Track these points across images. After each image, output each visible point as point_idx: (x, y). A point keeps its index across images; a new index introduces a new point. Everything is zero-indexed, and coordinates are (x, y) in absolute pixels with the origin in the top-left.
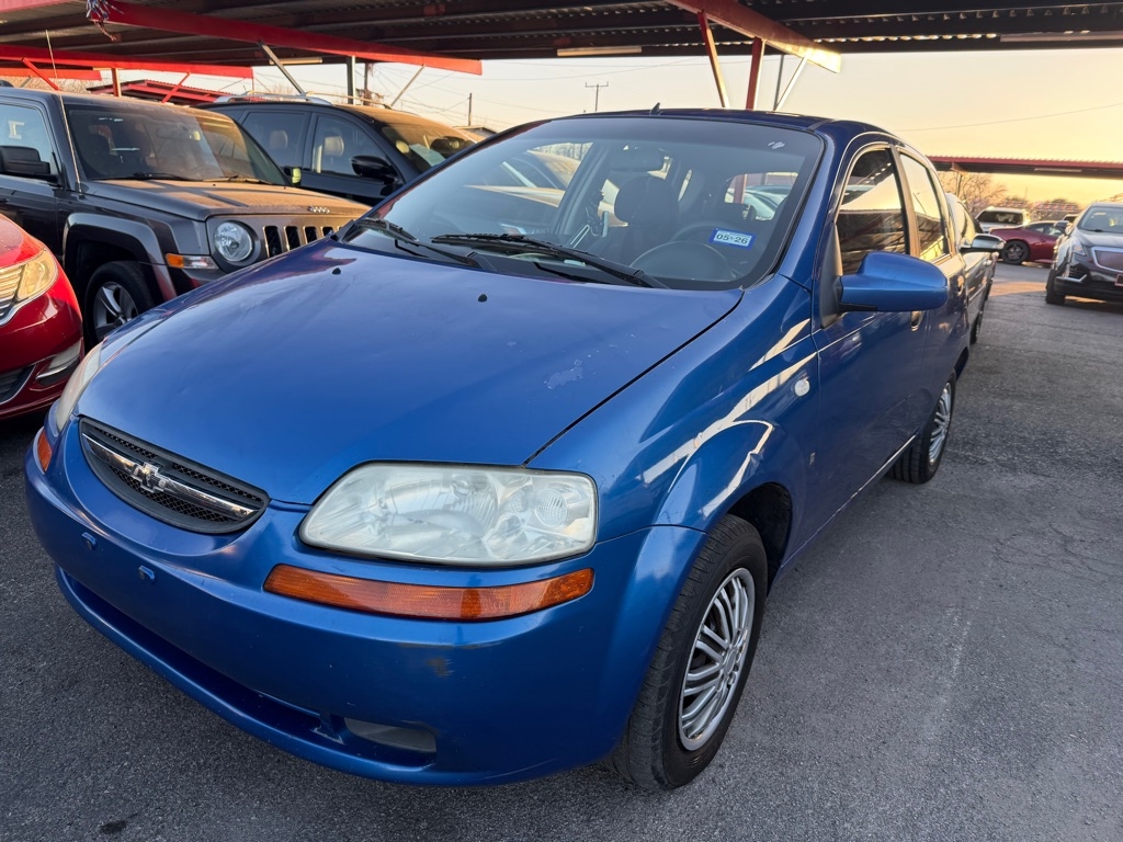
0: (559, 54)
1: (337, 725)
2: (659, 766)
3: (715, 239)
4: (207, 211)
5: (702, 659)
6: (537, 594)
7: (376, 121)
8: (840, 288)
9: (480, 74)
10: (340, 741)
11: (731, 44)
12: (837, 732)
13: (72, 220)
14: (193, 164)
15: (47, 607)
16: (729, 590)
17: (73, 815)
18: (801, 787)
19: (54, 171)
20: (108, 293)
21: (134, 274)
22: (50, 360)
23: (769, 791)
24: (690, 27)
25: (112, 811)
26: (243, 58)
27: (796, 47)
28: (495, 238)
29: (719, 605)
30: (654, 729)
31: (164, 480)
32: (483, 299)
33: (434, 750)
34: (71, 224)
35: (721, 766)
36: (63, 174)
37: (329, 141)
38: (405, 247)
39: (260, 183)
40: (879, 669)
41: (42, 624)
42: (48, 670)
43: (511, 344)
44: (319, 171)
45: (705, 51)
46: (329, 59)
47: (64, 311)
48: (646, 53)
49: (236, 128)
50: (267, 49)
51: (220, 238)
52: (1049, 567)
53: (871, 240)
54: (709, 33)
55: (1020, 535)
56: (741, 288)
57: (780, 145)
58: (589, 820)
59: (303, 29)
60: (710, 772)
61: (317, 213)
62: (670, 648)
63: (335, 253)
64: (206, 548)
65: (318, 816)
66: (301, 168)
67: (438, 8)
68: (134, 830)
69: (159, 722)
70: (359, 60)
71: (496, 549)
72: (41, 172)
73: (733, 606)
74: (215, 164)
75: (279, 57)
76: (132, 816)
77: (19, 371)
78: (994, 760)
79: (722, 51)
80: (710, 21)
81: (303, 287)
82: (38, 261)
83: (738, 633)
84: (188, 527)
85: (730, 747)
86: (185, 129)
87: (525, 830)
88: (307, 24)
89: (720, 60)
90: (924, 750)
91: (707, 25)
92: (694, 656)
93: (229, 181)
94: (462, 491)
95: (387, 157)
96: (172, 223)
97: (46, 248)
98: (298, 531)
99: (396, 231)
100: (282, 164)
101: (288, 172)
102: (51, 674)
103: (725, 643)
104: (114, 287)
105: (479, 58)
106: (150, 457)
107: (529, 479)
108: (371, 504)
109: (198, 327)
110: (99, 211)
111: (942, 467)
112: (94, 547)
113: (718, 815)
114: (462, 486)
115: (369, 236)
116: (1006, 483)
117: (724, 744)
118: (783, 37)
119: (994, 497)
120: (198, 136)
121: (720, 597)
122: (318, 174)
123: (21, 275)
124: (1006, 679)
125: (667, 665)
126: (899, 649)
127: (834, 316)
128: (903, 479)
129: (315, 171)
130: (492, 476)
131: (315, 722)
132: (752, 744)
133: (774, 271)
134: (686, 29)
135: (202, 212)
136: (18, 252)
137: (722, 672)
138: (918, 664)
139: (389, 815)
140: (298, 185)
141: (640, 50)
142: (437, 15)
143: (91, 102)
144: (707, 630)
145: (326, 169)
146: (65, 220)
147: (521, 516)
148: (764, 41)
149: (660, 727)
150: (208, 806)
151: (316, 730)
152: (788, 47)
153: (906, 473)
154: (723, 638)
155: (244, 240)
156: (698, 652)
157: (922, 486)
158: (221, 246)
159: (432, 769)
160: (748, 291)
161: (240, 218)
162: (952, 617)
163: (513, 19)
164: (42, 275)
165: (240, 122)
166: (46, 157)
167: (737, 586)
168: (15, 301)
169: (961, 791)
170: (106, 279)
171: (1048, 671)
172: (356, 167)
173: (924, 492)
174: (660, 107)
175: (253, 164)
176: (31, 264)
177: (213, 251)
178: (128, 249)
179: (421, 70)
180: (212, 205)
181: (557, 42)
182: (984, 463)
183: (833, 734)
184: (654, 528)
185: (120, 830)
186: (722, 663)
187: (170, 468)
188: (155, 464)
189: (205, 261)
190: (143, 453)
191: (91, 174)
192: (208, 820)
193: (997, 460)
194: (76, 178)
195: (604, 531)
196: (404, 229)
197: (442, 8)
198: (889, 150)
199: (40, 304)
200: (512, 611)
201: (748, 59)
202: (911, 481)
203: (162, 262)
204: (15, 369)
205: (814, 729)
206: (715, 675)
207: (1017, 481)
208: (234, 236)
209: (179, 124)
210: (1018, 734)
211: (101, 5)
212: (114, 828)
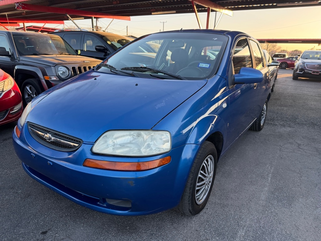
0: (152, 14)
1: (104, 201)
2: (191, 208)
3: (199, 66)
4: (55, 63)
5: (201, 180)
6: (156, 163)
7: (101, 35)
8: (234, 78)
9: (130, 20)
10: (105, 205)
11: (201, 9)
12: (238, 198)
13: (16, 67)
14: (49, 50)
15: (19, 176)
16: (207, 161)
17: (33, 230)
18: (229, 213)
19: (10, 54)
20: (28, 88)
21: (35, 82)
22: (14, 108)
23: (220, 215)
24: (189, 5)
25: (43, 229)
26: (61, 18)
27: (220, 9)
28: (139, 68)
29: (205, 165)
30: (189, 199)
31: (53, 138)
32: (137, 85)
33: (130, 206)
34: (16, 69)
35: (207, 209)
36: (13, 54)
37: (88, 42)
38: (113, 71)
39: (69, 55)
40: (249, 181)
41: (18, 180)
42: (21, 193)
43: (145, 97)
44: (86, 50)
45: (194, 11)
46: (86, 18)
47: (17, 94)
48: (177, 13)
49: (61, 39)
50: (68, 15)
51: (59, 71)
52: (294, 152)
53: (242, 64)
54: (195, 6)
55: (286, 144)
56: (207, 79)
57: (216, 39)
58: (172, 224)
59: (78, 9)
60: (204, 210)
61: (86, 63)
62: (192, 177)
63: (94, 74)
64: (66, 156)
65: (99, 227)
66: (80, 50)
68: (49, 233)
69: (54, 205)
70: (95, 18)
71: (144, 152)
72: (7, 54)
73: (208, 165)
74: (56, 49)
75: (72, 18)
76: (49, 230)
77: (5, 111)
78: (280, 204)
79: (199, 11)
80: (195, 3)
81: (86, 84)
82: (8, 80)
83: (210, 172)
84: (61, 150)
85: (209, 204)
86: (47, 40)
87: (155, 228)
88: (79, 8)
89: (198, 14)
90: (262, 202)
91: (194, 4)
92: (198, 179)
93: (60, 55)
94: (135, 137)
95: (105, 46)
96: (45, 67)
97: (10, 76)
98: (91, 150)
99: (111, 67)
100: (75, 49)
101: (77, 51)
102: (22, 193)
103: (207, 175)
104: (29, 86)
105: (129, 16)
106: (48, 132)
107: (153, 133)
108: (110, 142)
109: (58, 96)
110: (24, 64)
111: (265, 127)
112: (34, 157)
113: (207, 221)
114: (134, 136)
115: (103, 69)
116: (282, 130)
117: (207, 203)
118: (216, 7)
119: (279, 134)
120: (51, 42)
121: (205, 163)
122: (85, 51)
123: (4, 84)
124: (283, 182)
125: (192, 181)
126: (254, 176)
127: (233, 85)
128: (254, 130)
129: (84, 50)
130: (143, 133)
131: (98, 201)
132: (215, 203)
133: (216, 74)
134: (188, 5)
135: (54, 64)
136: (3, 77)
137: (206, 183)
138: (259, 180)
139: (118, 226)
140: (80, 55)
141: (175, 12)
142: (117, 4)
144: (201, 172)
145: (88, 50)
146: (14, 68)
147: (151, 143)
148: (211, 8)
149: (190, 198)
150: (69, 226)
151: (98, 203)
152: (217, 10)
153: (255, 129)
154: (206, 174)
155: (66, 71)
156: (200, 178)
157: (259, 132)
158: (60, 73)
159: (130, 211)
160: (209, 80)
161: (64, 65)
162: (268, 167)
163: (139, 4)
164: (10, 83)
165: (62, 37)
166: (8, 50)
167: (209, 160)
168: (3, 91)
169: (272, 212)
170: (27, 84)
171: (294, 180)
172: (96, 49)
173: (260, 133)
174: (183, 29)
175: (67, 49)
176: (6, 81)
177: (57, 75)
178: (33, 75)
179: (113, 20)
180: (56, 62)
181: (151, 10)
182: (276, 125)
183: (237, 199)
184: (186, 145)
185: (46, 233)
186: (206, 181)
187: (54, 135)
188: (50, 134)
189: (55, 78)
190: (46, 131)
191: (21, 54)
192: (70, 229)
193: (280, 124)
194: (16, 55)
195: (173, 146)
196: (113, 66)
197: (118, 2)
198: (246, 39)
199: (9, 92)
200: (150, 168)
201: (206, 13)
202: (256, 131)
203: (43, 78)
204: (4, 110)
205: (232, 198)
206: (204, 184)
207: (285, 129)
208: (63, 70)
209: (45, 39)
210: (286, 197)
211: (20, 4)
212: (44, 233)
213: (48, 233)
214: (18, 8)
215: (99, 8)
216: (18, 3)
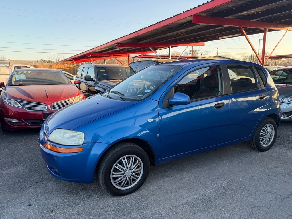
0: (220, 39)
3: (145, 91)
5: (119, 171)
9: (205, 45)
13: (95, 88)
17: (34, 180)
19: (93, 80)
25: (39, 180)
29: (123, 161)
32: (98, 103)
36: (95, 80)
45: (243, 35)
49: (129, 68)
50: (150, 48)
54: (244, 31)
67: (184, 34)
70: (171, 47)
76: (40, 182)
79: (248, 34)
80: (243, 28)
82: (79, 96)
86: (118, 69)
88: (158, 41)
89: (249, 36)
92: (114, 169)
96: (106, 89)
98: (48, 138)
110: (98, 86)
123: (74, 99)
137: (125, 174)
141: (240, 35)
142: (184, 35)
143: (101, 66)
144: (118, 165)
148: (267, 29)
150: (50, 182)
154: (124, 168)
164: (79, 99)
166: (92, 77)
179: (187, 47)
181: (219, 36)
184: (97, 143)
186: (125, 172)
191: (99, 80)
197: (185, 34)
206: (122, 174)
211: (117, 44)
212: (37, 182)
213: (38, 183)
214: (116, 47)
215: (176, 39)
216: (116, 43)
